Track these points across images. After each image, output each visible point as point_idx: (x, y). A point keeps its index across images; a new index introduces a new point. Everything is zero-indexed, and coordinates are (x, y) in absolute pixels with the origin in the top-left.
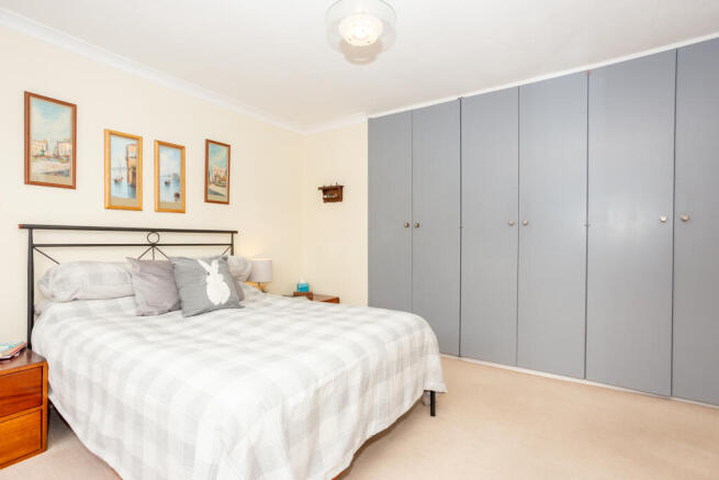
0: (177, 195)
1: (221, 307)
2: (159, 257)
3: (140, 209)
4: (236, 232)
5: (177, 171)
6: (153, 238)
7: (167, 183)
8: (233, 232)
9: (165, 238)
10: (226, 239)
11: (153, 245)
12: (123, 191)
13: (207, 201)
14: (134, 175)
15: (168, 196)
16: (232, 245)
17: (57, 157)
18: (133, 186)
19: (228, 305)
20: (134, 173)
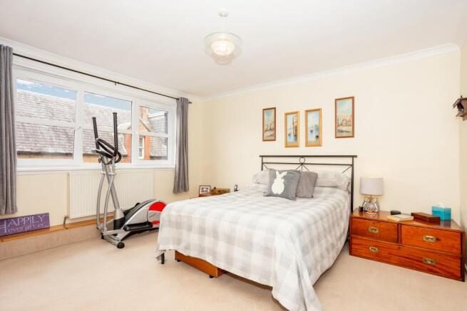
0: (317, 137)
1: (277, 195)
2: (304, 170)
3: (297, 146)
4: (356, 156)
5: (317, 123)
6: (302, 160)
7: (311, 131)
8: (353, 157)
9: (308, 160)
10: (349, 161)
11: (302, 164)
12: (291, 139)
13: (336, 137)
14: (296, 130)
15: (312, 138)
16: (352, 165)
17: (270, 129)
18: (296, 136)
19: (281, 196)
20: (296, 129)
